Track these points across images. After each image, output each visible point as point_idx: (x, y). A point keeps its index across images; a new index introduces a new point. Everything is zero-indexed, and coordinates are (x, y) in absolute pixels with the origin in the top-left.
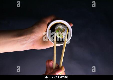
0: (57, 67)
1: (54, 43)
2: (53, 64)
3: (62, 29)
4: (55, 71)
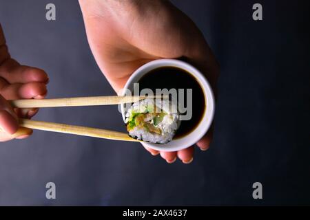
0: (25, 111)
2: (33, 98)
3: (159, 126)
4: (7, 110)
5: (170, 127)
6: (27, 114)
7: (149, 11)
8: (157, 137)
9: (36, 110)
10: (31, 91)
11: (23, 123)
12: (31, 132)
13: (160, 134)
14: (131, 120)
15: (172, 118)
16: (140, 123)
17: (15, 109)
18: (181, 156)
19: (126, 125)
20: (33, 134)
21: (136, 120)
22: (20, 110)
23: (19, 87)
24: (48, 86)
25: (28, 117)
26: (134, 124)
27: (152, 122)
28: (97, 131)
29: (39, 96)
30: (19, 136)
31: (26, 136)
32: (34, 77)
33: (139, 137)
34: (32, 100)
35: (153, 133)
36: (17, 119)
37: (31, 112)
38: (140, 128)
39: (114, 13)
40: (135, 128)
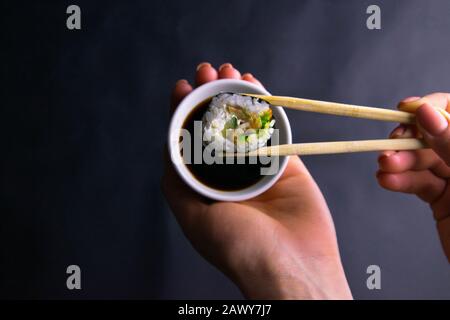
1: (288, 158)
2: (397, 151)
3: (230, 117)
5: (215, 115)
6: (405, 130)
7: (253, 264)
8: (232, 102)
9: (393, 136)
10: (399, 161)
11: (411, 118)
12: (400, 107)
13: (228, 105)
14: (267, 125)
15: (213, 127)
16: (255, 120)
17: (421, 136)
18: (213, 73)
19: (273, 118)
20: (397, 104)
21: (261, 124)
22: (414, 136)
23: (416, 166)
24: (377, 167)
25: (404, 126)
26: (263, 118)
27: (239, 122)
28: (311, 109)
29: (388, 155)
30: (415, 101)
31: (406, 101)
32: (396, 180)
33: (256, 102)
34: (397, 149)
35: (238, 107)
36: (418, 124)
37: (399, 133)
38: (255, 113)
39: (299, 262)
40: (261, 114)
